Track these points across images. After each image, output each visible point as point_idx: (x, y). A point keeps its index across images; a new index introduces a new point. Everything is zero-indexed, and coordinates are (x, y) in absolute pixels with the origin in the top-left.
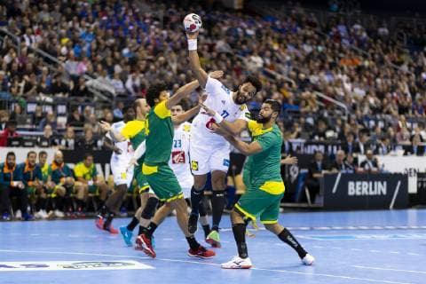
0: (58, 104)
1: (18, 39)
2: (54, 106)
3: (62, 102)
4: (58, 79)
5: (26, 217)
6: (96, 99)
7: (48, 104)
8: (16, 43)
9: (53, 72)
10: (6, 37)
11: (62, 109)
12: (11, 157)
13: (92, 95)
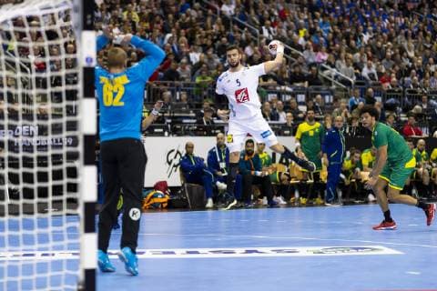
0: (297, 93)
1: (258, 31)
2: (294, 95)
3: (302, 91)
4: (297, 69)
5: (272, 205)
6: (334, 87)
7: (288, 93)
8: (255, 35)
9: (292, 62)
10: (246, 29)
11: (301, 98)
12: (250, 144)
13: (330, 83)
